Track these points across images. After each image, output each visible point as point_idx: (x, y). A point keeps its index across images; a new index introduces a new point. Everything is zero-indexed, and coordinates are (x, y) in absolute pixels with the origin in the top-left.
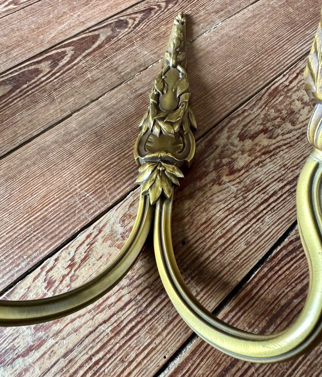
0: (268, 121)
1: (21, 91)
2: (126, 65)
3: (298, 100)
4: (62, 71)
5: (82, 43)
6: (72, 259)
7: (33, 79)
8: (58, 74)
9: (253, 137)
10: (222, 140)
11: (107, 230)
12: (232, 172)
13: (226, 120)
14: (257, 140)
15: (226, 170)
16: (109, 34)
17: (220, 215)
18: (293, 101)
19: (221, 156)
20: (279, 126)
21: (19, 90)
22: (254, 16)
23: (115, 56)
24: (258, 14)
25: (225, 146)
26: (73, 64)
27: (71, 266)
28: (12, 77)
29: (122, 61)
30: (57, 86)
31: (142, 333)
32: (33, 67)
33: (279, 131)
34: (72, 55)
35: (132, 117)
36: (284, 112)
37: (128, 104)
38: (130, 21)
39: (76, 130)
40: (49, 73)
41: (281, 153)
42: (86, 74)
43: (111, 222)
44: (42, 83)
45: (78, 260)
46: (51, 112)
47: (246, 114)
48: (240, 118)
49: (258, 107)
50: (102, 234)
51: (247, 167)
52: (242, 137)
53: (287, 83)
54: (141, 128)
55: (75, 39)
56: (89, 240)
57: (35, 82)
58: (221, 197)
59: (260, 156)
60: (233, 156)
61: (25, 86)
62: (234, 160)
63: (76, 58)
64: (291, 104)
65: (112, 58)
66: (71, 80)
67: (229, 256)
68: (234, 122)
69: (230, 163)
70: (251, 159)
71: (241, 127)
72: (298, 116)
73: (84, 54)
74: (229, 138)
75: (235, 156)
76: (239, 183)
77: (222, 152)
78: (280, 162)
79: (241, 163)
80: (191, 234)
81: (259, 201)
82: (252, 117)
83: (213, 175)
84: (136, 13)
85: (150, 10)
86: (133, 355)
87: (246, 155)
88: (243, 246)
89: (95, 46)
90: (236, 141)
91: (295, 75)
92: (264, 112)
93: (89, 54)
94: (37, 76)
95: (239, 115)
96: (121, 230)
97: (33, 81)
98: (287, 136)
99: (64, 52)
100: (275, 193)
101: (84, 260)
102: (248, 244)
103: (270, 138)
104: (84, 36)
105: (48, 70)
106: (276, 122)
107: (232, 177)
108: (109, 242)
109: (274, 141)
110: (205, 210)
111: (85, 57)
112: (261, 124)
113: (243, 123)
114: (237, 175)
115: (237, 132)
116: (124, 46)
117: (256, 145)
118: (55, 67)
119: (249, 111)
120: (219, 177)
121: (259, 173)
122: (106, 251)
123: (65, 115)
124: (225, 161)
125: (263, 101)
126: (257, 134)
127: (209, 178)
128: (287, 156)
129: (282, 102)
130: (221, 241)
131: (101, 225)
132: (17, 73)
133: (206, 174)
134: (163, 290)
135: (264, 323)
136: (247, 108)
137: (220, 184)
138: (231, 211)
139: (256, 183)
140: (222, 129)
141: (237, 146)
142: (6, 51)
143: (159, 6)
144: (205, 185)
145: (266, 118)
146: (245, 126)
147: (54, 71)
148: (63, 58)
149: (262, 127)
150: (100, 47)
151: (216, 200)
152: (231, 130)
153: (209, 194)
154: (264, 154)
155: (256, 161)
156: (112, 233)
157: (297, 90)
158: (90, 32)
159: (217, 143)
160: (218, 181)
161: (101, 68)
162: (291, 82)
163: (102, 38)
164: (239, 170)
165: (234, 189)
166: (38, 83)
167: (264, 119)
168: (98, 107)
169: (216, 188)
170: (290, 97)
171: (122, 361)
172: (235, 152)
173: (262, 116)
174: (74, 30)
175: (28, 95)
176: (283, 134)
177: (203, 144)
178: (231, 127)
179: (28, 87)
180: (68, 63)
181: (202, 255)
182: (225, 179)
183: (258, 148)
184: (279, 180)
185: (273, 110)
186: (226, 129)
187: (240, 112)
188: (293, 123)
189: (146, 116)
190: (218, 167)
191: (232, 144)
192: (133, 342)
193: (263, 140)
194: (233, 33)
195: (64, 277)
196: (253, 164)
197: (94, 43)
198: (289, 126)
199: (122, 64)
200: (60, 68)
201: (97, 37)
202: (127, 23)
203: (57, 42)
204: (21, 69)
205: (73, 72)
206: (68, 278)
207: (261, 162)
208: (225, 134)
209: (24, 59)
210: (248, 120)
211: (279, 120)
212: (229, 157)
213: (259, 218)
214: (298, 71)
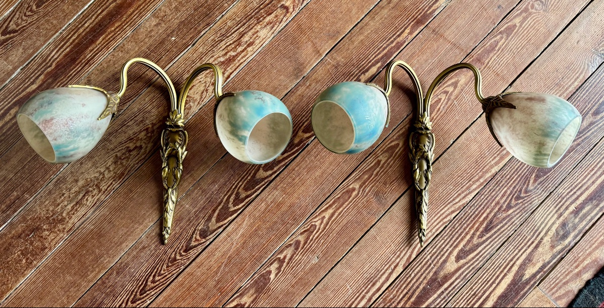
0: (127, 157)
1: (250, 174)
2: (198, 195)
3: (111, 171)
4: (232, 189)
5: (225, 214)
6: (207, 92)
7: (246, 183)
8: (233, 187)
9: (136, 147)
10: (150, 145)
11: (196, 103)
12: (147, 129)
13: (147, 158)
14: (134, 146)
15: (150, 130)
16: (210, 224)
17: (153, 110)
18: (113, 170)
19: (151, 137)
20: (123, 154)
21: (251, 175)
22: (121, 243)
23: (204, 203)
24: (118, 246)
25: (149, 142)
26: (227, 196)
27: (207, 90)
28: (258, 185)
29: (200, 198)
30: (232, 178)
31: (181, 71)
32: (249, 193)
33: (124, 151)
34: (229, 203)
35: (192, 159)
36: (119, 163)
37: (194, 167)
38: (198, 237)
39: (217, 150)
40: (239, 188)
41: (125, 139)
42: (218, 187)
43: (195, 107)
44: (241, 180)
45: (205, 92)
46: (231, 160)
47: (137, 161)
48: (140, 159)
49: (131, 166)
50: (198, 102)
51: (140, 132)
52: (141, 147)
53: (114, 183)
54: (186, 150)
55: (230, 218)
56: (202, 99)
57: (245, 181)
58: (152, 118)
59: (134, 137)
60: (146, 137)
61: (249, 178)
62: (146, 135)
63: (226, 200)
64: (115, 168)
65: (206, 200)
66: (226, 182)
67: (152, 95)
68: (143, 157)
69: (148, 134)
70: (138, 136)
71: (141, 153)
72: (113, 161)
73: (222, 204)
74: (147, 147)
75: (144, 138)
76: (145, 124)
77: (150, 139)
78: (127, 135)
79: (143, 134)
80: (165, 102)
81: (138, 117)
82: (134, 160)
83: (155, 127)
84: (195, 246)
85: (185, 251)
86: (183, 66)
87: (140, 138)
88: (146, 99)
89: (217, 212)
90: (144, 145)
91: (108, 189)
92: (128, 163)
93: (220, 204)
94: (245, 186)
95: (141, 160)
96: (191, 103)
97: (246, 182)
98: (120, 149)
99: (234, 206)
100: (131, 120)
101: (203, 92)
102: (145, 100)
103: (128, 147)
104: (226, 221)
105: (240, 190)
106: (124, 156)
107: (147, 127)
108: (195, 99)
109: (127, 145)
110: (159, 112)
111: (222, 201)
112: (131, 155)
113: (139, 156)
114: (145, 128)
115: (143, 150)
116: (200, 212)
117: (135, 143)
118: (237, 193)
119: (135, 163)
120: (153, 127)
121: (136, 129)
122: (195, 96)
123: (224, 158)
124: (149, 135)
125: (128, 170)
126: (134, 149)
127: (157, 126)
128: (123, 138)
129: (119, 169)
130: (153, 101)
131: (199, 105)
132: (256, 188)
133: (158, 128)
134: (174, 84)
135: (143, 75)
136: (136, 165)
137: (153, 123)
138: (149, 112)
139: (138, 125)
140: (149, 152)
141: (144, 142)
142: (269, 207)
143: (181, 255)
144: (158, 123)
145: (128, 158)
146: (139, 154)
147: (237, 189)
148: (234, 201)
149: (131, 153)
150: (214, 211)
151: (154, 117)
152: (145, 151)
153: (157, 119)
154: (133, 138)
155: (136, 135)
156: (194, 102)
157: (110, 178)
158: (222, 226)
159: (152, 144)
160: (153, 125)
161: (211, 192)
162: (112, 183)
163: (214, 220)
164: (144, 130)
165: (147, 122)
166: (243, 180)
167: (129, 158)
168: (209, 163)
169: (154, 122)
170: (114, 173)
171: (186, 64)
172: (145, 139)
173: (130, 160)
174: (233, 228)
175: (246, 171)
176: (122, 149)
177: (158, 143)
178: (145, 154)
179: (247, 177)
180: (229, 197)
181: (161, 95)
182: (150, 126)
183: (134, 141)
184: (128, 126)
185: (124, 164)
186: (147, 152)
187: (140, 163)
188: (116, 156)
189: (183, 158)
190: (153, 132)
191: (145, 143)
192: (183, 69)
193: (132, 146)
194: (136, 226)
195: (209, 86)
196: (138, 134)
197: (218, 215)
198: (119, 154)
199: (200, 196)
200: (234, 192)
201: (218, 221)
202: (200, 235)
203: (240, 216)
204: (256, 191)
205: (226, 189)
206: (207, 86)
207: (134, 134)
208: (148, 149)
209: (256, 200)
210: (137, 158)
211: (123, 158)
212: (148, 137)
213: (139, 110)
214: (106, 192)
